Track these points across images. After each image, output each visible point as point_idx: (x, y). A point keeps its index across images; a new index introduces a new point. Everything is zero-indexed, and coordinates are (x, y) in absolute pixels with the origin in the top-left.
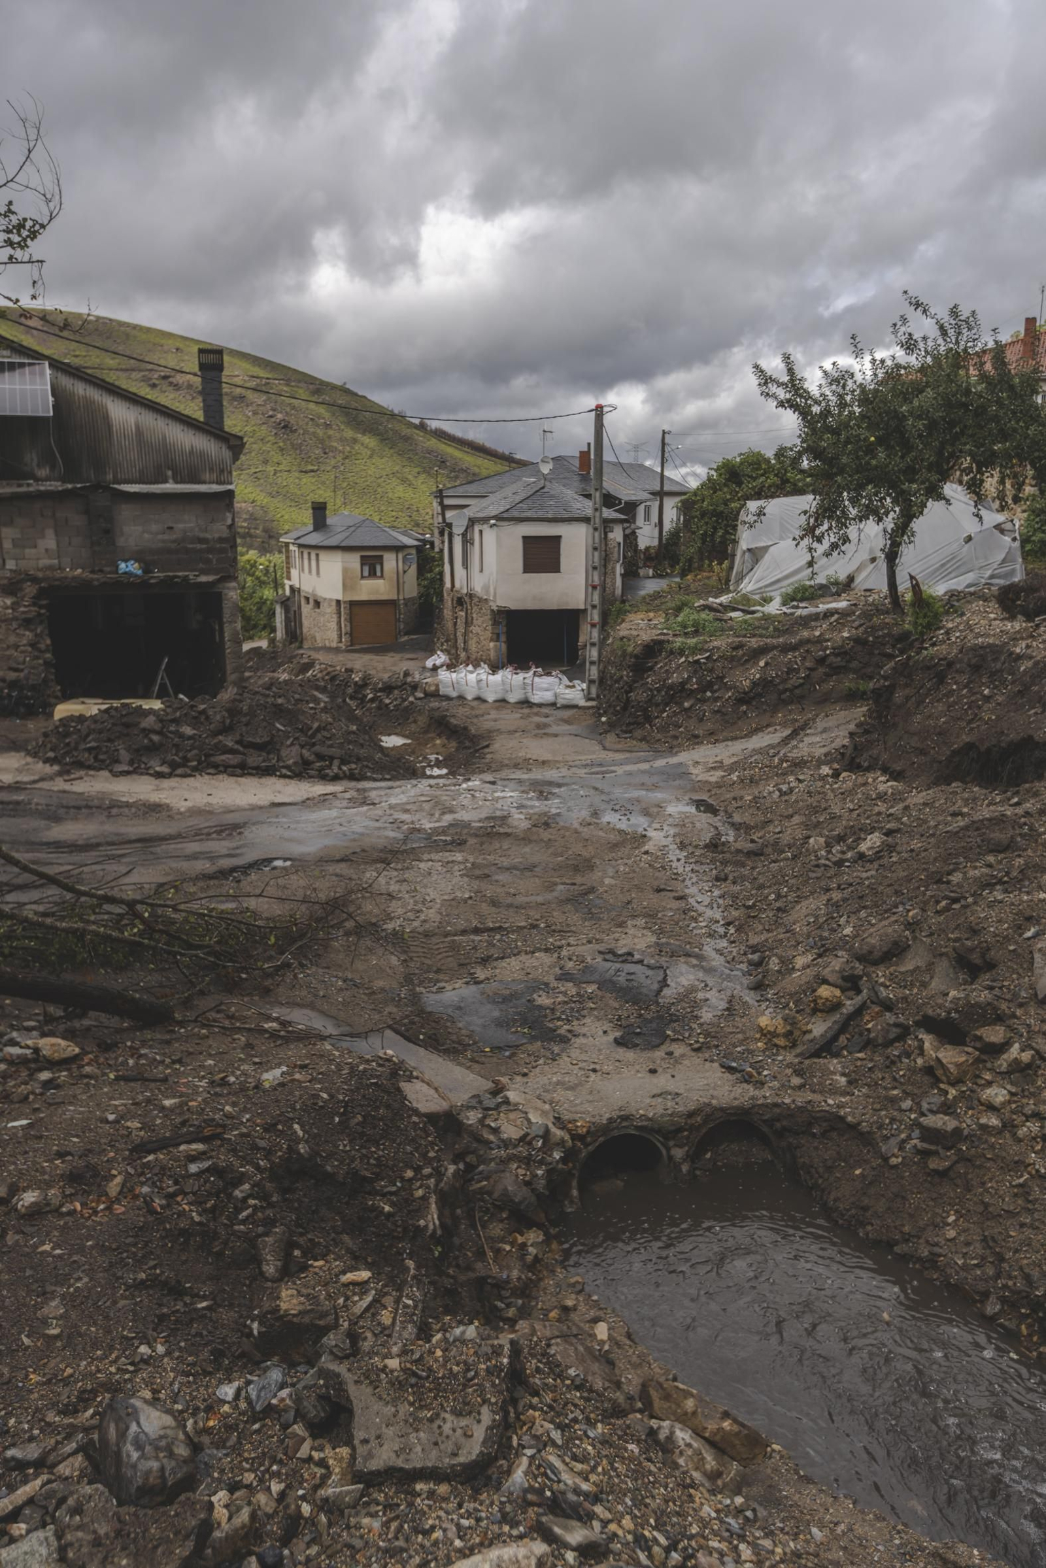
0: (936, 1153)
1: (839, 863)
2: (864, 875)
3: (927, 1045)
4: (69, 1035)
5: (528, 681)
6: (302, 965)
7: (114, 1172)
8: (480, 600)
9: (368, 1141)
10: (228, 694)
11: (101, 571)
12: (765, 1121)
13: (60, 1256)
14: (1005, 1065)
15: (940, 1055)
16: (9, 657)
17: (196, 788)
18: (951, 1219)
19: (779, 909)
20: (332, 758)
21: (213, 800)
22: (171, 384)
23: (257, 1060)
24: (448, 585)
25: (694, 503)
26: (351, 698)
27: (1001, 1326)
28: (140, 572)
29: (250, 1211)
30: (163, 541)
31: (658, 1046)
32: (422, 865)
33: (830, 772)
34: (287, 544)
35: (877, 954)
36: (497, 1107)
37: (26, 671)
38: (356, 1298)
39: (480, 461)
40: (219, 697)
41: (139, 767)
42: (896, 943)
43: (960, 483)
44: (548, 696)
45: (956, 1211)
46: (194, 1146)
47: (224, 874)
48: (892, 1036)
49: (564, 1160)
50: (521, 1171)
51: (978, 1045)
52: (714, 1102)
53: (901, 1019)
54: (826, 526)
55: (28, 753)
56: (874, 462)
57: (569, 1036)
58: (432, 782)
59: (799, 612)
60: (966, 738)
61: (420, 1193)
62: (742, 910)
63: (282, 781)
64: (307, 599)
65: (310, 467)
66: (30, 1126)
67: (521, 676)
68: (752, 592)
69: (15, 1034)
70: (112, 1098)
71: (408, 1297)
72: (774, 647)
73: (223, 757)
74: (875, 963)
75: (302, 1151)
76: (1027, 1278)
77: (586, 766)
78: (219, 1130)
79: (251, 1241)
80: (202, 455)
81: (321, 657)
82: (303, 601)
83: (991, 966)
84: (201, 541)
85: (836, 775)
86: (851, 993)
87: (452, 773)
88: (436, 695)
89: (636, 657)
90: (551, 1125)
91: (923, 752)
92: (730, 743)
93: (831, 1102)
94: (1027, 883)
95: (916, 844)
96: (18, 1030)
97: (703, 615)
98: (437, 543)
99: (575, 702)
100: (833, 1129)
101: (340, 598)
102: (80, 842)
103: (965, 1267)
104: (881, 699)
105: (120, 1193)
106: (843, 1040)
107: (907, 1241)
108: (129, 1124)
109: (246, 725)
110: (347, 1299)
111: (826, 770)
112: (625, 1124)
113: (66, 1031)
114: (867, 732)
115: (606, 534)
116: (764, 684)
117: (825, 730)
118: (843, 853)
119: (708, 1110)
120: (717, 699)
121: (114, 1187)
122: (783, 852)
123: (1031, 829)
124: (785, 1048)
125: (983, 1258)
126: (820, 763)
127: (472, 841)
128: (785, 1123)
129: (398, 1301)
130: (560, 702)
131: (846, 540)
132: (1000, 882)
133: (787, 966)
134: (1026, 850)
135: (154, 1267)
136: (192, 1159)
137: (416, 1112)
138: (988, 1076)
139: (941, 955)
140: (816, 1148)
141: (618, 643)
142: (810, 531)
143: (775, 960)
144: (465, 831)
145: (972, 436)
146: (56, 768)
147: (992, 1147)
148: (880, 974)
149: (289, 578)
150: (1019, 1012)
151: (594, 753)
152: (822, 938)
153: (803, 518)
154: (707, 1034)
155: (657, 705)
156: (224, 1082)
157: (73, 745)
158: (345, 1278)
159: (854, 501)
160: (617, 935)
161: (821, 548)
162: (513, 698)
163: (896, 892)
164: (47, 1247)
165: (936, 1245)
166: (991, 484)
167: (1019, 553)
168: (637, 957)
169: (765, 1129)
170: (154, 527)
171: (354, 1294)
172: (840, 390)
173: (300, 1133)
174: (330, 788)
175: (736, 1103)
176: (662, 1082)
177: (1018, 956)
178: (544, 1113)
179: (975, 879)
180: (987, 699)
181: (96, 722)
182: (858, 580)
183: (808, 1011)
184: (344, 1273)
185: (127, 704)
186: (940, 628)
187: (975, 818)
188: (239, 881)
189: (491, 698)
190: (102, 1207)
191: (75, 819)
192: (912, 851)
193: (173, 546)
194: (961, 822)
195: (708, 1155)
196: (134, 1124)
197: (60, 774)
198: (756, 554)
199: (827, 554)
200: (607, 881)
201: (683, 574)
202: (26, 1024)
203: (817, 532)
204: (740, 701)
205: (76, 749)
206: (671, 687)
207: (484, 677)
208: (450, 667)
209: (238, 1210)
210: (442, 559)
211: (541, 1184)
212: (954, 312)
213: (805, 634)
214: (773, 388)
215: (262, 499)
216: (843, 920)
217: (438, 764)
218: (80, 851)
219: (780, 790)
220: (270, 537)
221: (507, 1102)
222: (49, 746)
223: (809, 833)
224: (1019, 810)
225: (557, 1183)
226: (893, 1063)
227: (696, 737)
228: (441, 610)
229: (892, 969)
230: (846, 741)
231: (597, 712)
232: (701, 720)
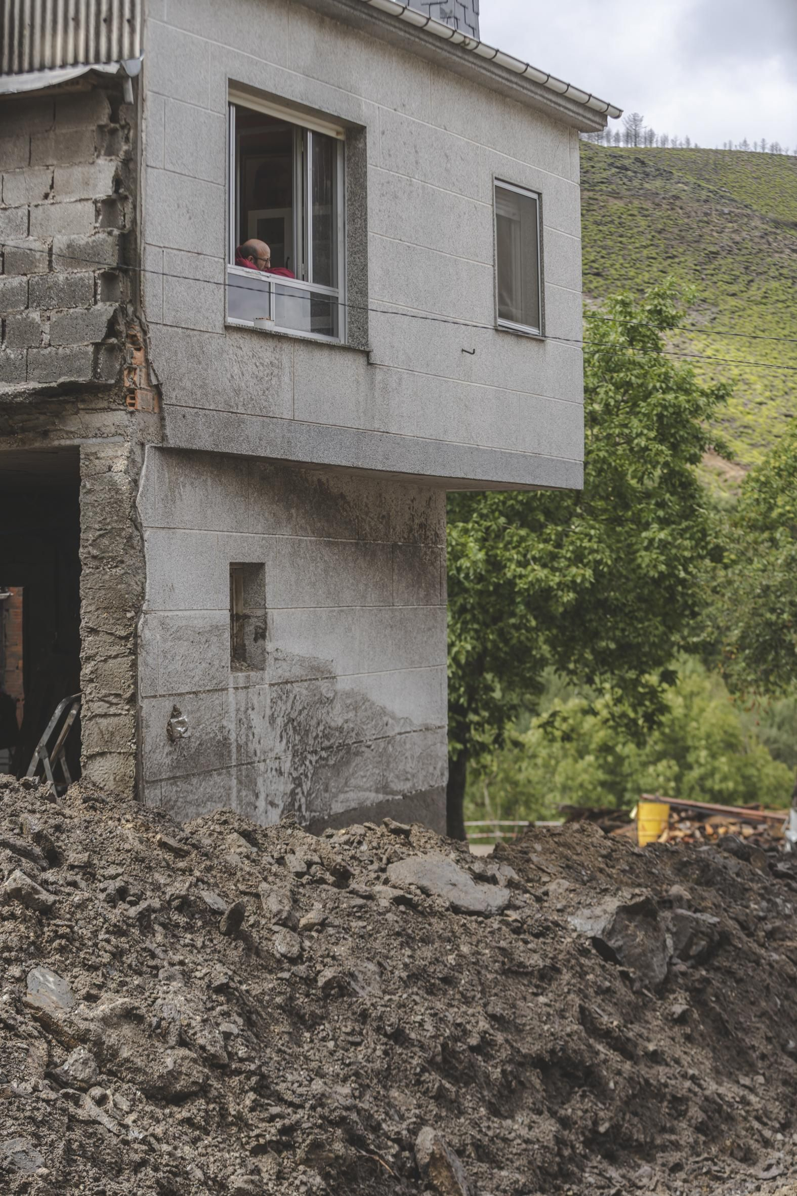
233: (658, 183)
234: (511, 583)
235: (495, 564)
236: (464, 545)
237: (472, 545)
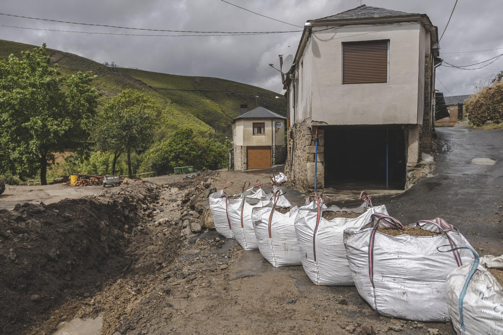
8: (301, 124)
101: (242, 145)
233: (116, 73)
234: (49, 130)
235: (45, 126)
236: (37, 121)
237: (39, 121)
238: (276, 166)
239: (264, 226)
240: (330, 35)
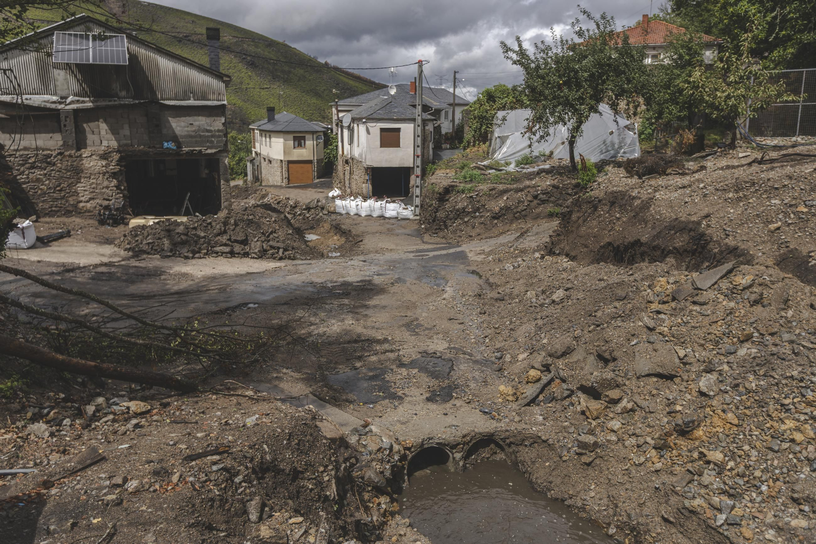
0: (585, 454)
1: (542, 305)
2: (554, 312)
3: (582, 400)
4: (144, 399)
5: (383, 205)
6: (265, 361)
7: (175, 470)
8: (358, 161)
9: (301, 452)
10: (222, 214)
11: (154, 147)
12: (501, 439)
13: (151, 512)
14: (620, 409)
15: (588, 405)
16: (104, 193)
17: (206, 265)
18: (592, 487)
19: (511, 329)
20: (279, 248)
21: (216, 271)
22: (189, 40)
23: (243, 411)
24: (340, 152)
25: (471, 111)
26: (288, 213)
27: (616, 540)
28: (175, 148)
29: (243, 489)
30: (188, 131)
31: (448, 401)
32: (327, 306)
33: (540, 256)
34: (253, 130)
35: (559, 353)
36: (366, 434)
37: (113, 201)
38: (297, 530)
39: (357, 84)
40: (219, 215)
41: (175, 253)
42: (569, 347)
43: (608, 103)
44: (394, 214)
45: (595, 483)
46: (214, 457)
47: (221, 312)
48: (565, 395)
49: (400, 460)
50: (378, 467)
51: (607, 399)
52: (476, 430)
53: (570, 387)
54: (538, 126)
55: (115, 245)
56: (562, 94)
57: (403, 396)
58: (332, 260)
59: (525, 171)
60: (607, 240)
61: (326, 479)
62: (493, 329)
63: (252, 260)
64: (265, 159)
65: (266, 86)
66: (130, 447)
67: (379, 203)
68: (500, 160)
69: (116, 399)
70: (170, 432)
71: (322, 528)
72: (511, 190)
73: (221, 248)
74: (558, 358)
75: (268, 458)
76: (629, 516)
77: (412, 252)
78: (227, 449)
79: (243, 503)
80: (208, 85)
81: (271, 190)
82: (262, 160)
83: (614, 359)
84: (208, 131)
85: (542, 257)
86: (546, 373)
87: (342, 256)
88: (334, 213)
89: (440, 194)
90: (393, 443)
91: (586, 246)
92: (488, 240)
93: (534, 429)
94: (633, 317)
95: (581, 295)
96: (117, 397)
97: (475, 172)
98: (335, 130)
99: (407, 217)
100: (535, 442)
101: (282, 159)
102: (145, 295)
103: (599, 511)
104: (565, 218)
105: (179, 480)
106: (541, 397)
107: (571, 498)
108: (180, 446)
109: (233, 230)
110: (292, 531)
111: (537, 255)
112: (431, 441)
113: (142, 397)
114: (558, 235)
115: (424, 127)
116: (507, 209)
117: (537, 234)
118: (544, 300)
119: (473, 434)
120: (481, 217)
121: (175, 478)
122: (514, 299)
123: (637, 288)
124: (512, 401)
125: (608, 506)
126: (534, 251)
127: (353, 293)
128: (511, 440)
129: (317, 531)
130: (400, 217)
131: (548, 134)
132: (620, 316)
133: (514, 359)
134: (633, 299)
135: (198, 517)
136: (215, 463)
137: (326, 438)
138: (611, 415)
139: (591, 354)
140: (527, 453)
141: (430, 186)
142: (529, 129)
143: (509, 356)
144: (350, 288)
145: (612, 81)
146: (131, 253)
147: (613, 450)
148: (560, 363)
149: (255, 148)
150: (627, 383)
151: (417, 244)
152: (532, 345)
153: (526, 122)
154: (474, 395)
155: (451, 219)
156: (227, 424)
157: (139, 241)
158: (291, 521)
159: (552, 114)
160: (428, 344)
161: (535, 138)
162: (375, 214)
163: (569, 321)
164: (144, 508)
165: (585, 500)
166: (622, 105)
167: (637, 140)
168: (439, 354)
169: (501, 443)
170: (183, 124)
171: (296, 528)
172: (545, 56)
173: (267, 450)
174: (278, 264)
175: (487, 430)
176: (450, 420)
177: (627, 354)
178: (390, 437)
179: (608, 315)
180: (618, 219)
181: (152, 229)
182: (555, 154)
183: (524, 382)
184: (290, 518)
185: (169, 220)
186: (595, 181)
187: (610, 283)
188: (230, 315)
189: (363, 214)
190: (170, 488)
191: (142, 281)
192: (578, 299)
193: (193, 134)
194: (603, 284)
195: (473, 457)
196: (183, 446)
197: (133, 257)
198: (503, 139)
199: (539, 142)
200: (424, 314)
201: (465, 149)
202: (120, 393)
203: (533, 130)
204: (494, 218)
205: (141, 243)
206: (458, 210)
207: (359, 203)
208: (342, 197)
209: (237, 489)
210: (337, 138)
211: (388, 473)
212: (603, 17)
213: (527, 183)
214: (510, 54)
215: (239, 103)
216: (543, 335)
217: (335, 250)
218: (145, 299)
219: (513, 266)
220: (244, 124)
221: (371, 431)
222: (127, 242)
223: (528, 289)
224: (632, 278)
225: (397, 472)
226: (565, 409)
227: (471, 236)
228: (336, 166)
229: (567, 360)
230: (548, 240)
231: (420, 222)
232: (473, 228)
238: (318, 180)
239: (359, 207)
240: (375, 124)
